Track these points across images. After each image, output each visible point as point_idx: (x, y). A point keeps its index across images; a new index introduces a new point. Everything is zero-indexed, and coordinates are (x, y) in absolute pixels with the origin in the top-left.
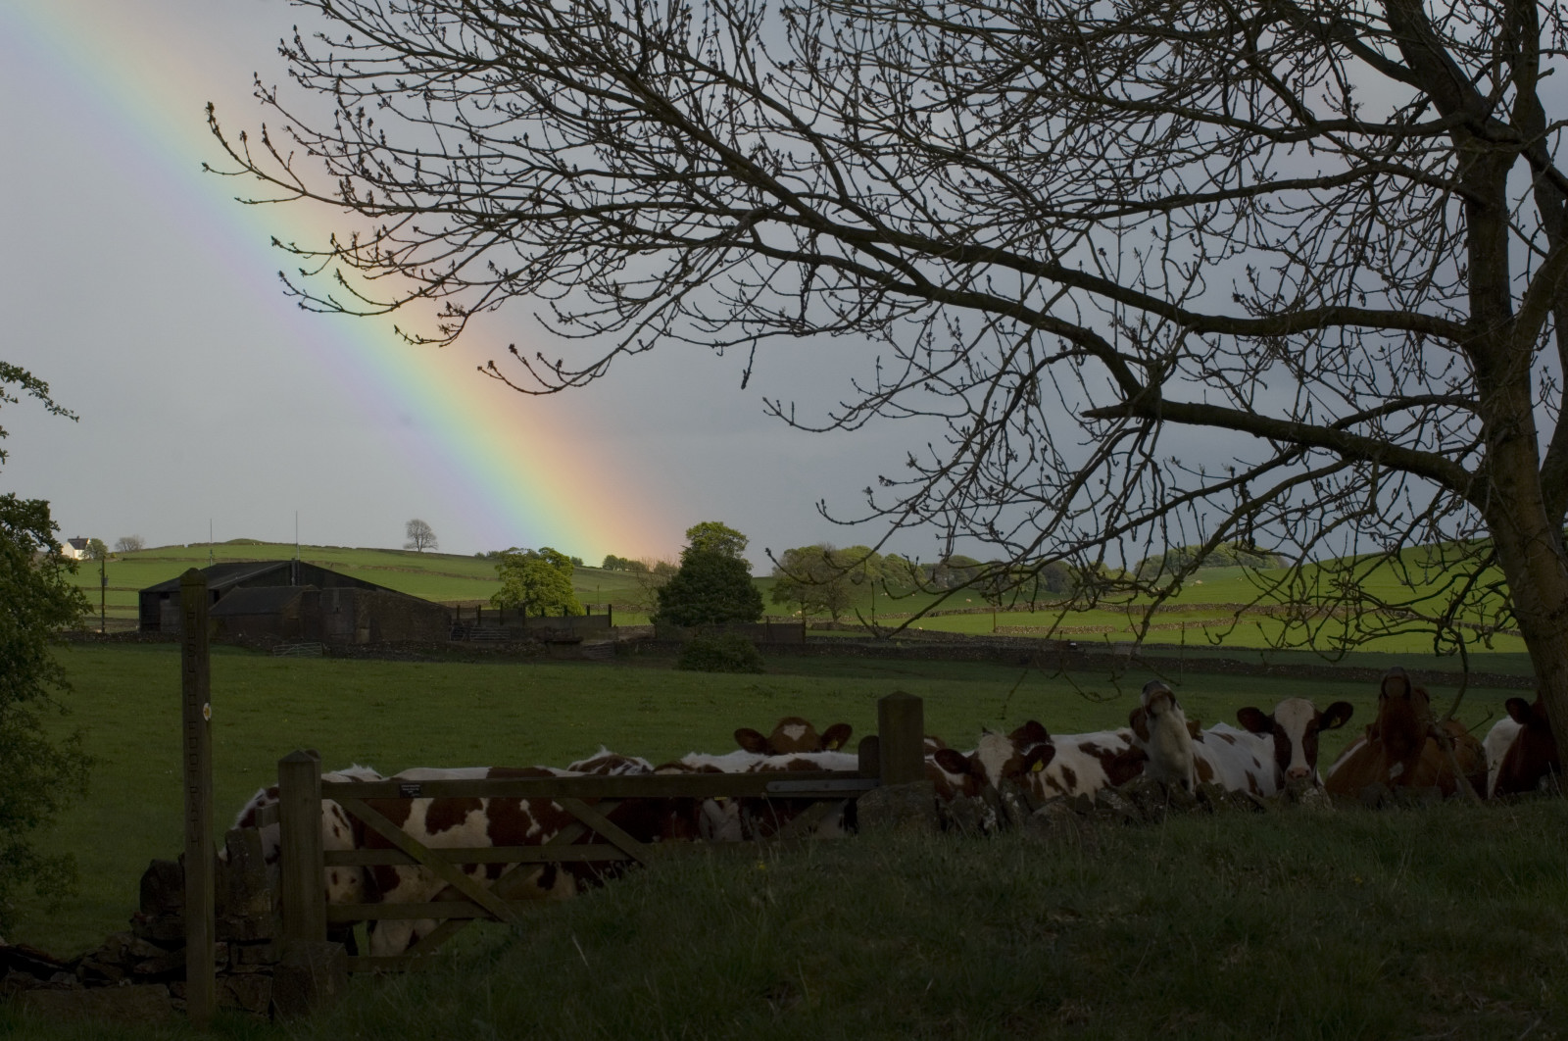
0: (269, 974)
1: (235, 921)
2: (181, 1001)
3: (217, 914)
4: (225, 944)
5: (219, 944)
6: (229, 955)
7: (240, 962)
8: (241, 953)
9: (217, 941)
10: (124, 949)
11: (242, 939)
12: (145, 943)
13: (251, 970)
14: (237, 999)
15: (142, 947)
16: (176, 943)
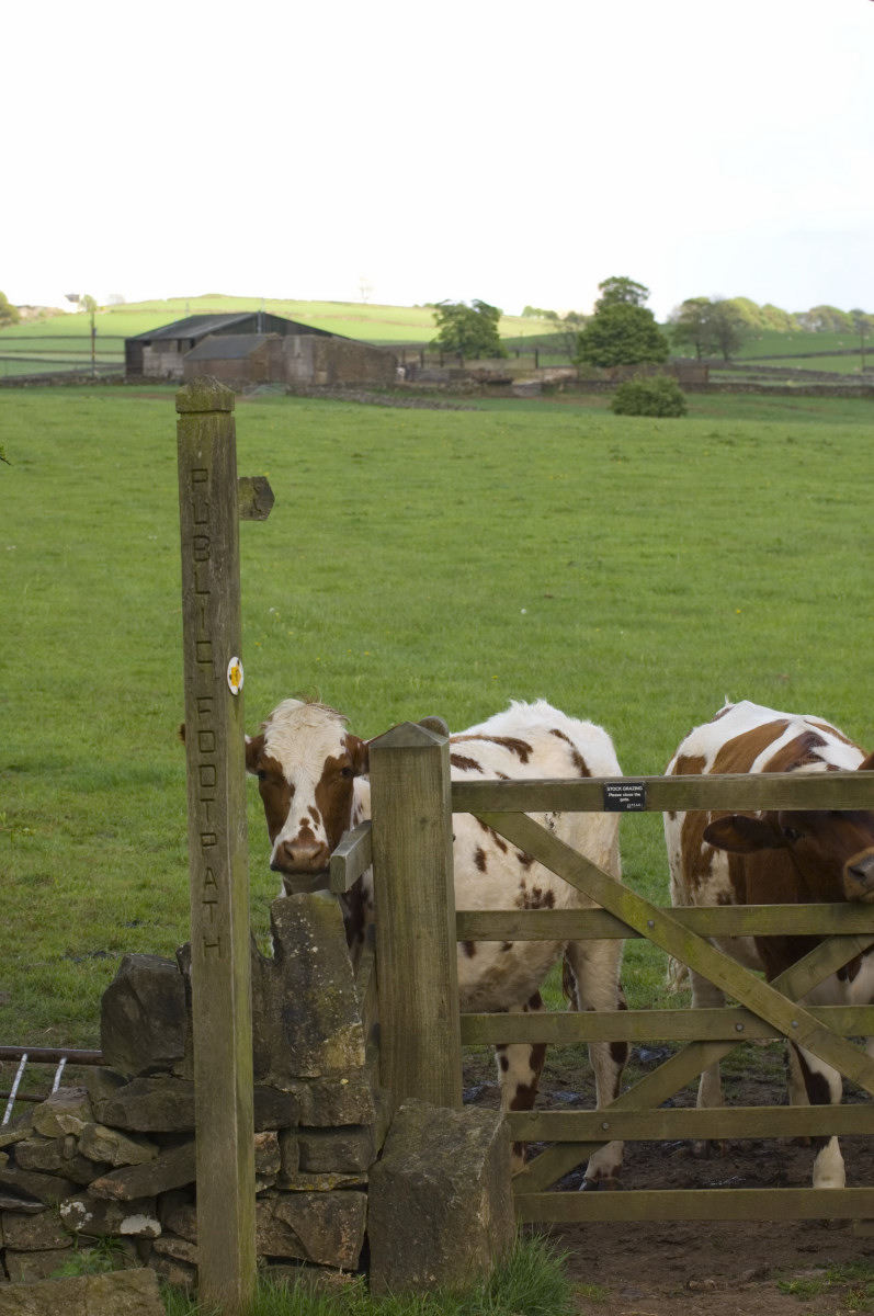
0: (364, 1188)
1: (294, 1088)
2: (184, 1246)
3: (258, 1072)
4: (273, 1135)
5: (260, 1137)
6: (282, 1158)
7: (302, 1169)
8: (303, 1148)
9: (257, 1131)
10: (69, 1142)
11: (308, 1123)
12: (112, 1135)
13: (325, 1186)
14: (298, 1243)
15: (106, 1144)
16: (174, 1137)
